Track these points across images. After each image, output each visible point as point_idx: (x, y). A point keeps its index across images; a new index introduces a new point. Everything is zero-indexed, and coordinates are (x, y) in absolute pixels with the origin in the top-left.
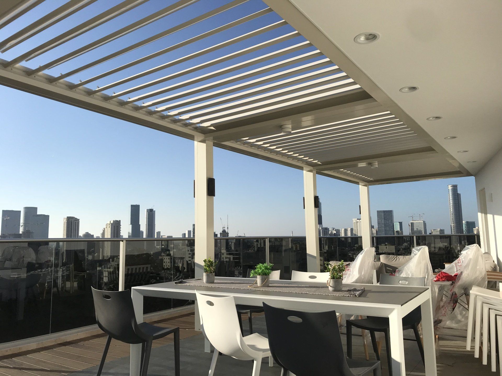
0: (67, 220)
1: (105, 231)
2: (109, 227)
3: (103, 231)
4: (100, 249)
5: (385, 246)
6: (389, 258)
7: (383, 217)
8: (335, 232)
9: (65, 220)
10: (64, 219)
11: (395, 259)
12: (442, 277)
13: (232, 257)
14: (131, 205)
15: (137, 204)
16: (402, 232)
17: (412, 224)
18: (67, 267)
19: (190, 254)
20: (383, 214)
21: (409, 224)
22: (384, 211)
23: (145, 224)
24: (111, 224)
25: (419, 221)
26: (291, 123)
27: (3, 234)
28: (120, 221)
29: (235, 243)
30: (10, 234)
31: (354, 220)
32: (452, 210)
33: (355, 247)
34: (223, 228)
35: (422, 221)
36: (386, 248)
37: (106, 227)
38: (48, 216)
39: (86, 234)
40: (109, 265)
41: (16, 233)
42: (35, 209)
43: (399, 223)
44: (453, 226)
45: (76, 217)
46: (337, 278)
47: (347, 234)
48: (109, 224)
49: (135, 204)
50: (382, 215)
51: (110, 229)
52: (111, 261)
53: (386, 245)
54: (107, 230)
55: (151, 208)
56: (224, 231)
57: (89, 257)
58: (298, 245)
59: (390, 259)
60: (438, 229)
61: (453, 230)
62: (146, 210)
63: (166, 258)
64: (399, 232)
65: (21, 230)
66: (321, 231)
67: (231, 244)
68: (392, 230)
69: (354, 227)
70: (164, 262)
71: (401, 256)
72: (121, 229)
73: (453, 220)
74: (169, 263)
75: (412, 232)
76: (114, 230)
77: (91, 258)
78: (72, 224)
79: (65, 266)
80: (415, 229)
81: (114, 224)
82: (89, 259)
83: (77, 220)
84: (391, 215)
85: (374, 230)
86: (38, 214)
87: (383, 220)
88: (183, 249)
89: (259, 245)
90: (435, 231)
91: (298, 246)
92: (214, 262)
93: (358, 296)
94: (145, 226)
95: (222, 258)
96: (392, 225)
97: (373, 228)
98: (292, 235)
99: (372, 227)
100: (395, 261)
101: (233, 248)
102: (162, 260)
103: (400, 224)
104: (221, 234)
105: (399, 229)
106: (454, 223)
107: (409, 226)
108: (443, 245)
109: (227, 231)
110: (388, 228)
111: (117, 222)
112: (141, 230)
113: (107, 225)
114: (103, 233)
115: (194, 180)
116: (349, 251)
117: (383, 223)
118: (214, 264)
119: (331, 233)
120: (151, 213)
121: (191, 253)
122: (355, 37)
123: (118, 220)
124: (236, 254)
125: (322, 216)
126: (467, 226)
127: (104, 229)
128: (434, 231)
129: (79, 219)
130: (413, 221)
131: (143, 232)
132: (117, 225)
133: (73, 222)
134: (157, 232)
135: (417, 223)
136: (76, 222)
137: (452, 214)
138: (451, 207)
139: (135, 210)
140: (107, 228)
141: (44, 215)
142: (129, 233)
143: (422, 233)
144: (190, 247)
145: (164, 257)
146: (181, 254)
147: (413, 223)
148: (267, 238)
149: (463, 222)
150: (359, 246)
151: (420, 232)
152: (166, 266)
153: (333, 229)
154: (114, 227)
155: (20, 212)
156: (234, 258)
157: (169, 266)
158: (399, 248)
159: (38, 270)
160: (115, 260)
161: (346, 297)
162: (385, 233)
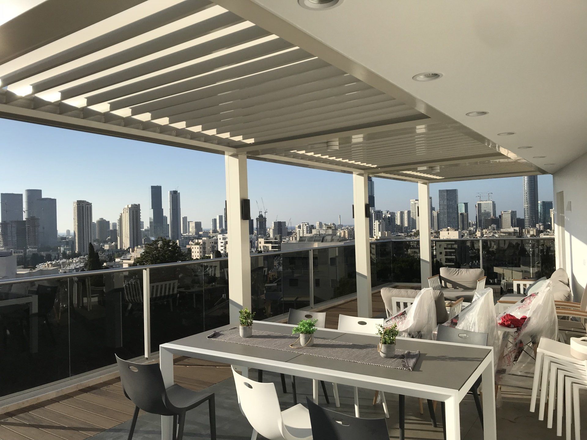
0: (77, 205)
1: (123, 217)
2: (127, 212)
3: (120, 216)
4: (117, 237)
5: (448, 232)
6: (450, 271)
7: (446, 198)
8: (390, 216)
9: (75, 205)
10: (74, 203)
11: (457, 273)
12: (508, 319)
13: (270, 245)
14: (152, 187)
15: (159, 185)
16: (467, 214)
17: (479, 205)
18: (80, 258)
19: (222, 243)
20: (446, 194)
21: (476, 205)
22: (447, 191)
23: (169, 208)
24: (129, 208)
25: (487, 202)
26: (338, 140)
27: (5, 222)
28: (139, 205)
29: (274, 230)
30: (12, 221)
31: (412, 201)
32: (526, 189)
33: (412, 232)
34: (260, 212)
35: (492, 202)
36: (448, 234)
37: (123, 212)
38: (55, 200)
39: (100, 220)
40: (128, 256)
41: (19, 220)
42: (40, 192)
43: (465, 203)
44: (527, 207)
45: (87, 201)
46: (389, 344)
47: (404, 217)
48: (126, 209)
49: (156, 185)
50: (444, 195)
51: (128, 215)
52: (131, 251)
53: (448, 230)
54: (125, 215)
55: (175, 190)
56: (261, 216)
57: (105, 247)
58: (346, 230)
59: (451, 273)
60: (509, 211)
61: (526, 212)
62: (169, 192)
63: (194, 248)
64: (464, 215)
65: (25, 217)
66: (373, 215)
67: (270, 230)
68: (456, 212)
69: (411, 210)
70: (193, 252)
71: (463, 269)
72: (141, 214)
73: (527, 200)
74: (198, 252)
75: (478, 214)
76: (133, 217)
77: (108, 247)
78: (83, 208)
79: (78, 257)
80: (483, 211)
81: (133, 208)
82: (105, 249)
83: (89, 205)
84: (455, 195)
85: (435, 212)
86: (43, 197)
87: (446, 201)
88: (214, 237)
89: (301, 231)
90: (506, 212)
91: (346, 232)
92: (251, 313)
93: (411, 370)
94: (169, 210)
95: (259, 248)
96: (456, 207)
97: (434, 210)
98: (340, 223)
99: (432, 209)
100: (457, 275)
101: (271, 236)
102: (190, 250)
103: (465, 205)
104: (257, 219)
105: (463, 211)
106: (528, 204)
107: (476, 207)
108: (514, 229)
109: (264, 216)
110: (451, 209)
111: (136, 207)
112: (164, 215)
113: (125, 209)
114: (120, 219)
115: (226, 201)
116: (405, 237)
117: (446, 204)
118: (251, 315)
119: (384, 217)
120: (175, 196)
121: (223, 241)
122: (415, 76)
123: (137, 203)
124: (276, 243)
125: (374, 197)
126: (543, 206)
127: (122, 214)
128: (504, 212)
129: (92, 203)
130: (480, 201)
131: (167, 217)
132: (136, 210)
133: (84, 206)
134: (183, 218)
135: (485, 203)
136: (88, 207)
137: (526, 193)
138: (526, 184)
139: (156, 192)
140: (125, 213)
141: (50, 199)
142: (150, 218)
143: (490, 216)
144: (222, 235)
145: (192, 246)
146: (212, 243)
147: (481, 203)
148: (311, 250)
149: (539, 202)
150: (416, 231)
151: (488, 214)
152: (194, 256)
153: (388, 212)
154: (133, 211)
155: (21, 195)
156: (273, 247)
157: (198, 256)
158: (463, 233)
159: (47, 262)
160: (135, 250)
161: (399, 370)
162: (448, 215)
